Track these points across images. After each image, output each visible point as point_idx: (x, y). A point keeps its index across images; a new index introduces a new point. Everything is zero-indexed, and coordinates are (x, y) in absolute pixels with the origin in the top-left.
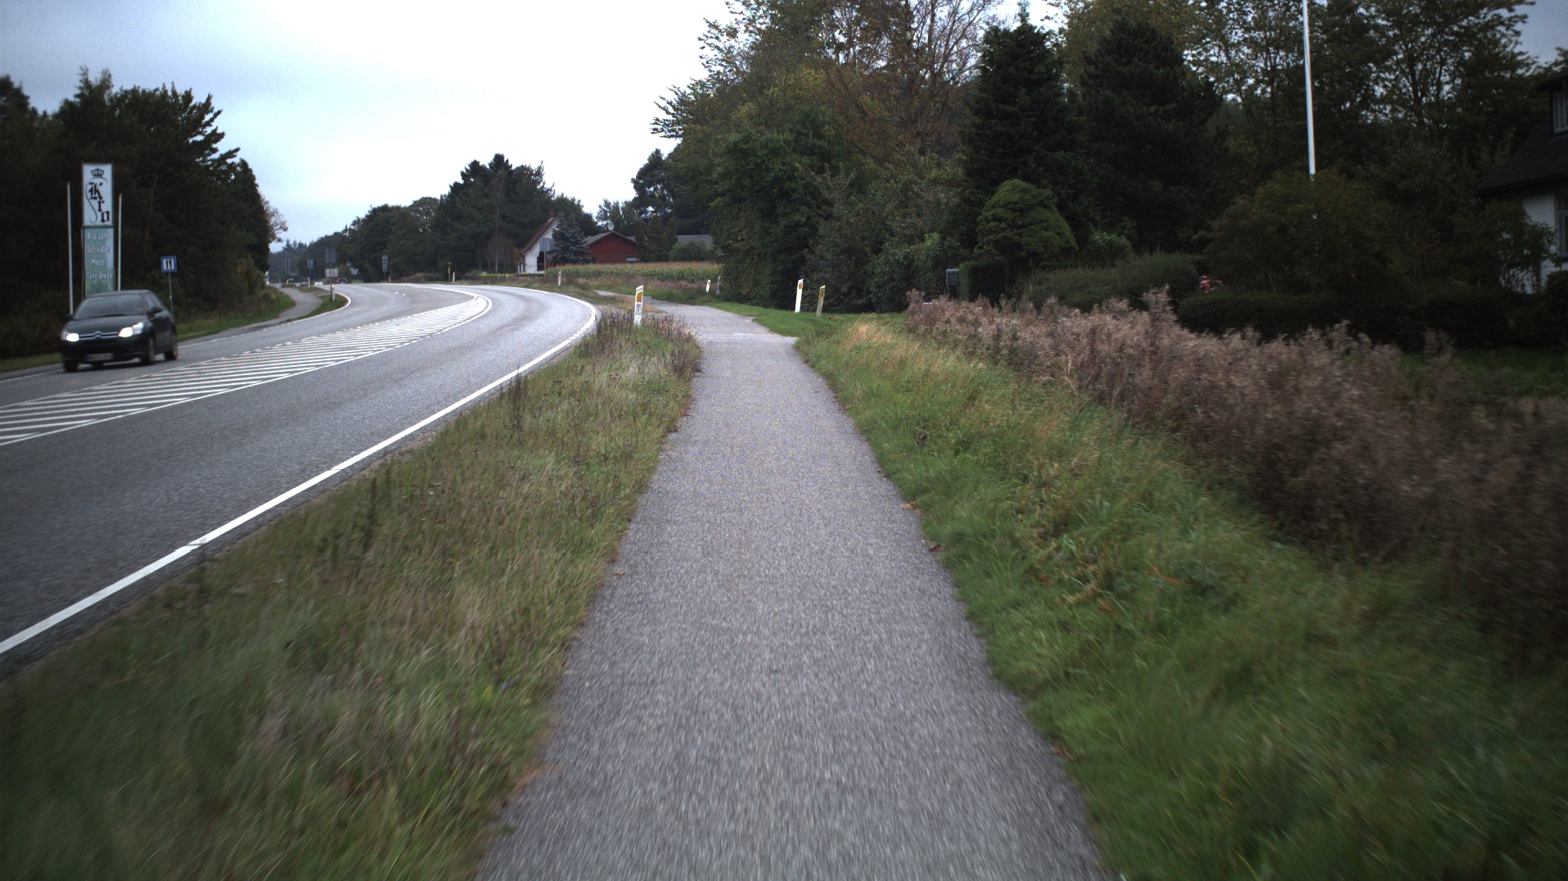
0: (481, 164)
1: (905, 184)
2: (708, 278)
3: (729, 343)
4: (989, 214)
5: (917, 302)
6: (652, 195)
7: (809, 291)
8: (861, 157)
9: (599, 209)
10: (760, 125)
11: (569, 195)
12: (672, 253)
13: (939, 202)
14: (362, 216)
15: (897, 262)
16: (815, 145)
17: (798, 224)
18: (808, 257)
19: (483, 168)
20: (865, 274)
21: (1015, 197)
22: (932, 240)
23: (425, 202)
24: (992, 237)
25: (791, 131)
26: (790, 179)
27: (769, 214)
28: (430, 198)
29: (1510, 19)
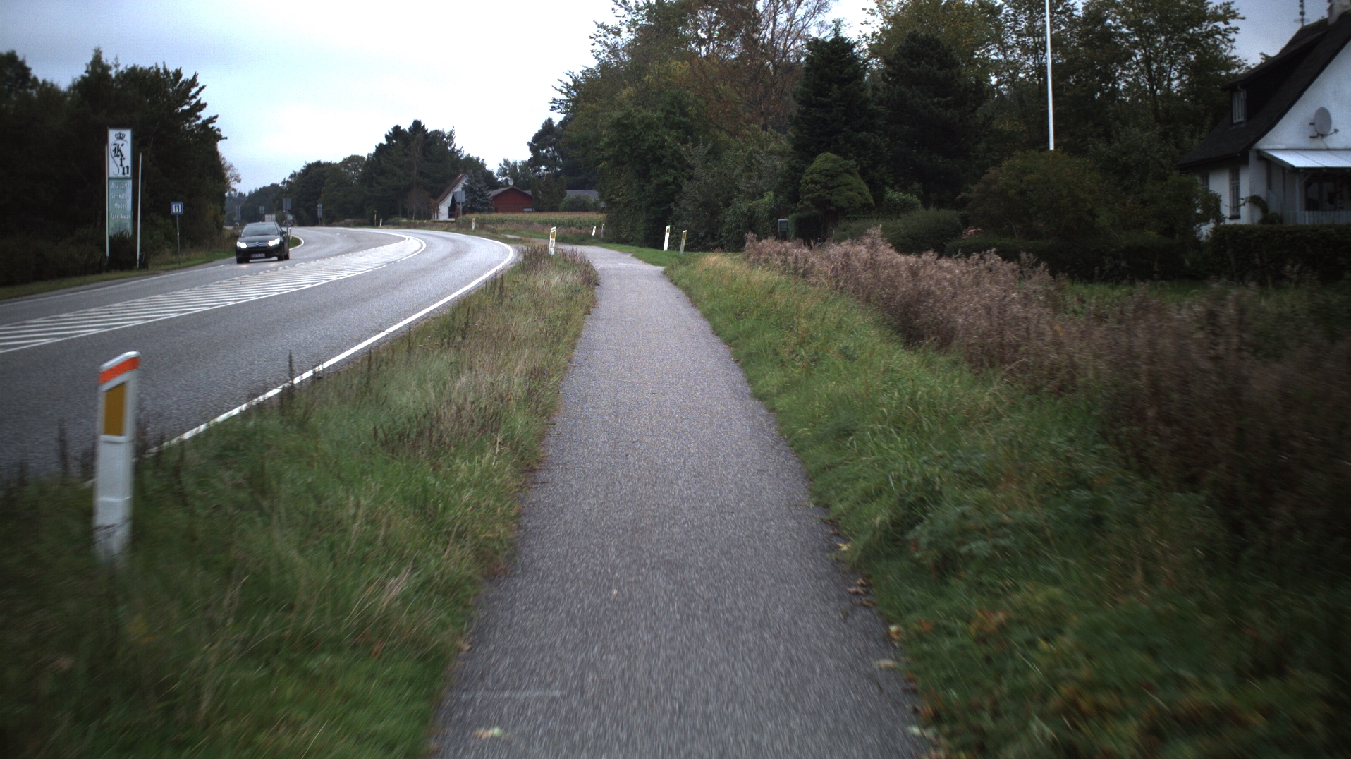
0: (402, 128)
1: (750, 154)
2: (593, 225)
3: (615, 269)
4: (808, 178)
5: (752, 241)
6: (545, 156)
7: (675, 235)
8: (717, 132)
9: (499, 167)
10: (639, 104)
11: (474, 155)
12: (561, 205)
13: (775, 168)
14: (298, 170)
15: (742, 213)
16: (681, 122)
17: (666, 183)
18: (674, 209)
19: (404, 131)
20: (718, 222)
21: (827, 166)
22: (768, 197)
23: (354, 160)
24: (810, 195)
25: (662, 110)
26: (661, 147)
27: (644, 175)
28: (358, 157)
29: (1225, 30)
